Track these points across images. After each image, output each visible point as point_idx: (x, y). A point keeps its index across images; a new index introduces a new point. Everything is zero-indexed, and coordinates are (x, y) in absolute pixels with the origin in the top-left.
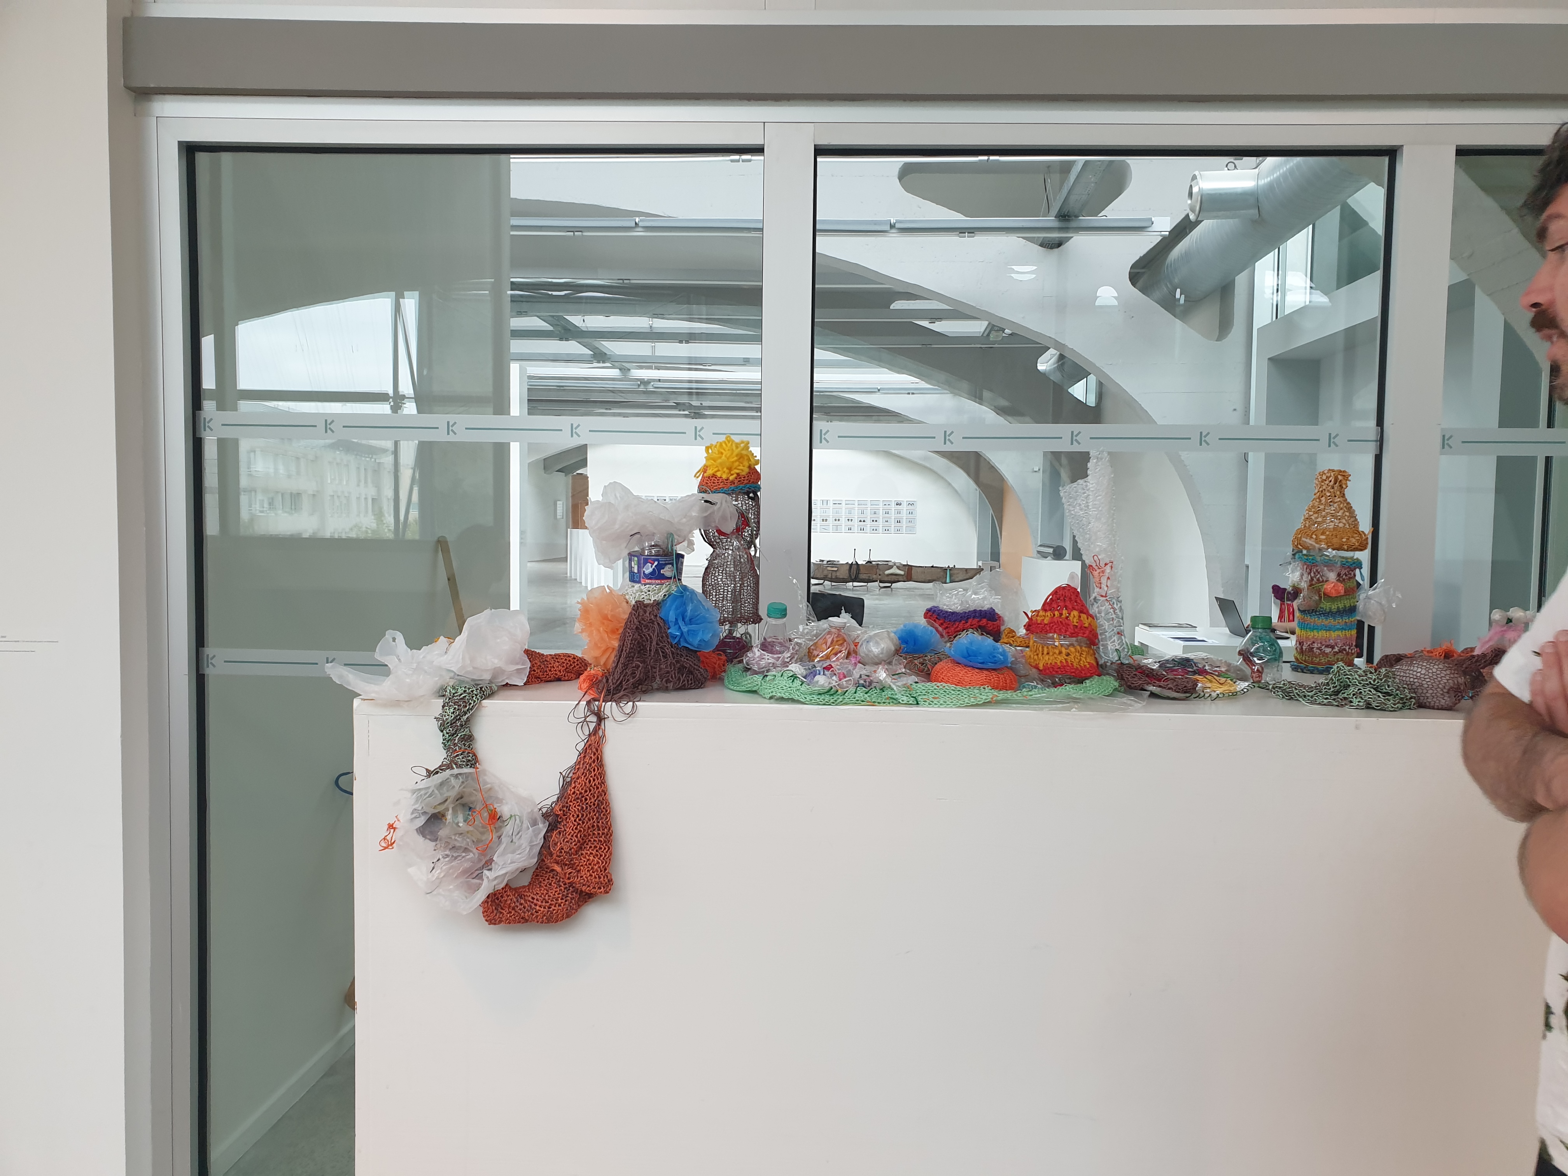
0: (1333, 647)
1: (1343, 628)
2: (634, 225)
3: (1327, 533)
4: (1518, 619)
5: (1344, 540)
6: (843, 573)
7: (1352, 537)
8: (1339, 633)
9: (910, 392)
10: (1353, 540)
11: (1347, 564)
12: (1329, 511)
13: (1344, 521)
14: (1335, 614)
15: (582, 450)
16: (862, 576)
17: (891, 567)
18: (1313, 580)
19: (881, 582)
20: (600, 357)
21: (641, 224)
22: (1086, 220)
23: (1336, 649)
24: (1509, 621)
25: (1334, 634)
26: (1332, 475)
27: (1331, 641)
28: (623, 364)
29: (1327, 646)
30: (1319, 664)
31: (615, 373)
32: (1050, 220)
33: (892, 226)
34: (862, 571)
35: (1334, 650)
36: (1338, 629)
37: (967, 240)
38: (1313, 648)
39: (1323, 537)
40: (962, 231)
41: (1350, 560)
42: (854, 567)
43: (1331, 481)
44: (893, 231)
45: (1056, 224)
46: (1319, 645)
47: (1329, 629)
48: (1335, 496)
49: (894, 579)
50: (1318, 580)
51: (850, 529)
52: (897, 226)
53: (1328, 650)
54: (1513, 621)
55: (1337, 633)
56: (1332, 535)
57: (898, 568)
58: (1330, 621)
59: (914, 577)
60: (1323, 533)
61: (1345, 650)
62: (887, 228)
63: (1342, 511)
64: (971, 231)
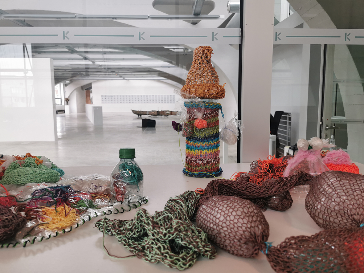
0: (203, 160)
1: (209, 148)
2: (75, 16)
3: (196, 87)
4: (316, 147)
5: (206, 91)
6: (156, 114)
7: (212, 89)
8: (207, 151)
9: (169, 67)
10: (212, 91)
11: (210, 107)
12: (198, 72)
13: (207, 79)
14: (204, 139)
15: (91, 84)
16: (161, 114)
17: (167, 112)
18: (190, 118)
19: (165, 115)
20: (86, 59)
21: (77, 16)
22: (202, 16)
23: (205, 162)
24: (310, 147)
25: (203, 152)
26: (201, 50)
27: (202, 157)
28: (93, 60)
29: (199, 160)
30: (195, 171)
31: (90, 63)
32: (192, 16)
33: (149, 17)
34: (160, 113)
35: (204, 162)
36: (205, 149)
37: (170, 21)
38: (192, 161)
39: (193, 90)
40: (168, 18)
41: (211, 105)
42: (158, 112)
43: (200, 53)
44: (149, 18)
45: (194, 17)
46: (195, 159)
47: (200, 149)
48: (203, 63)
49: (168, 115)
50: (193, 118)
51: (159, 102)
52: (150, 17)
53: (200, 162)
54: (313, 147)
55: (204, 152)
56: (199, 88)
57: (169, 112)
58: (200, 144)
59: (173, 114)
60: (193, 87)
61: (211, 162)
62: (147, 17)
63: (206, 73)
64: (171, 18)
